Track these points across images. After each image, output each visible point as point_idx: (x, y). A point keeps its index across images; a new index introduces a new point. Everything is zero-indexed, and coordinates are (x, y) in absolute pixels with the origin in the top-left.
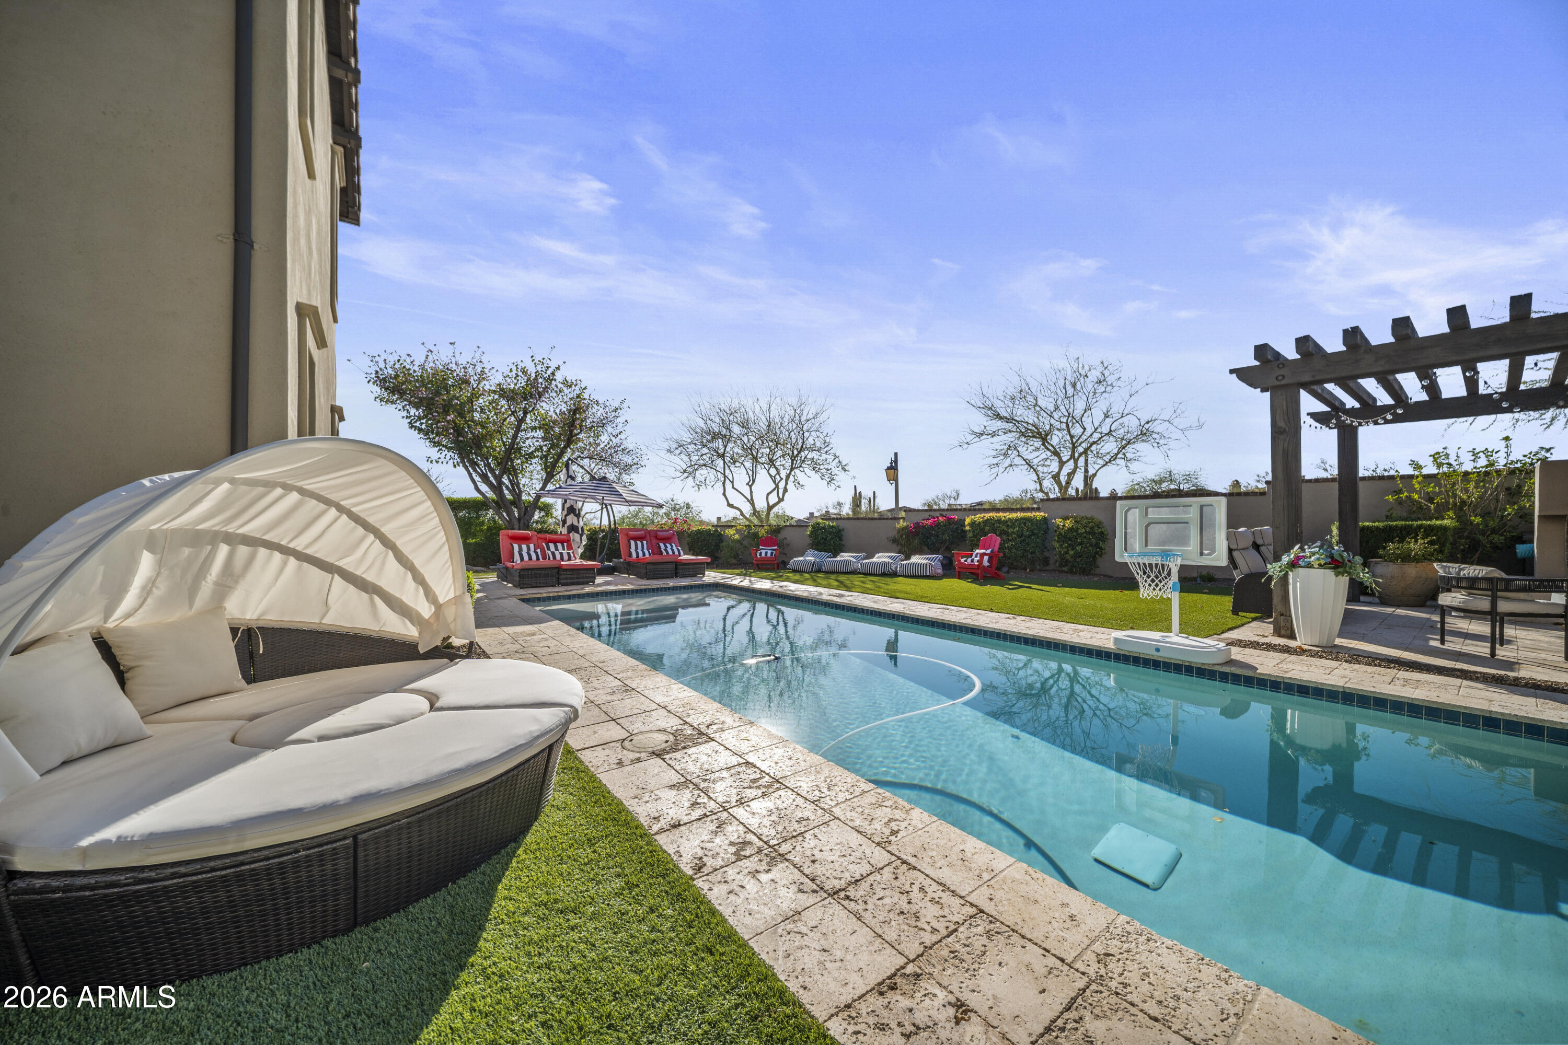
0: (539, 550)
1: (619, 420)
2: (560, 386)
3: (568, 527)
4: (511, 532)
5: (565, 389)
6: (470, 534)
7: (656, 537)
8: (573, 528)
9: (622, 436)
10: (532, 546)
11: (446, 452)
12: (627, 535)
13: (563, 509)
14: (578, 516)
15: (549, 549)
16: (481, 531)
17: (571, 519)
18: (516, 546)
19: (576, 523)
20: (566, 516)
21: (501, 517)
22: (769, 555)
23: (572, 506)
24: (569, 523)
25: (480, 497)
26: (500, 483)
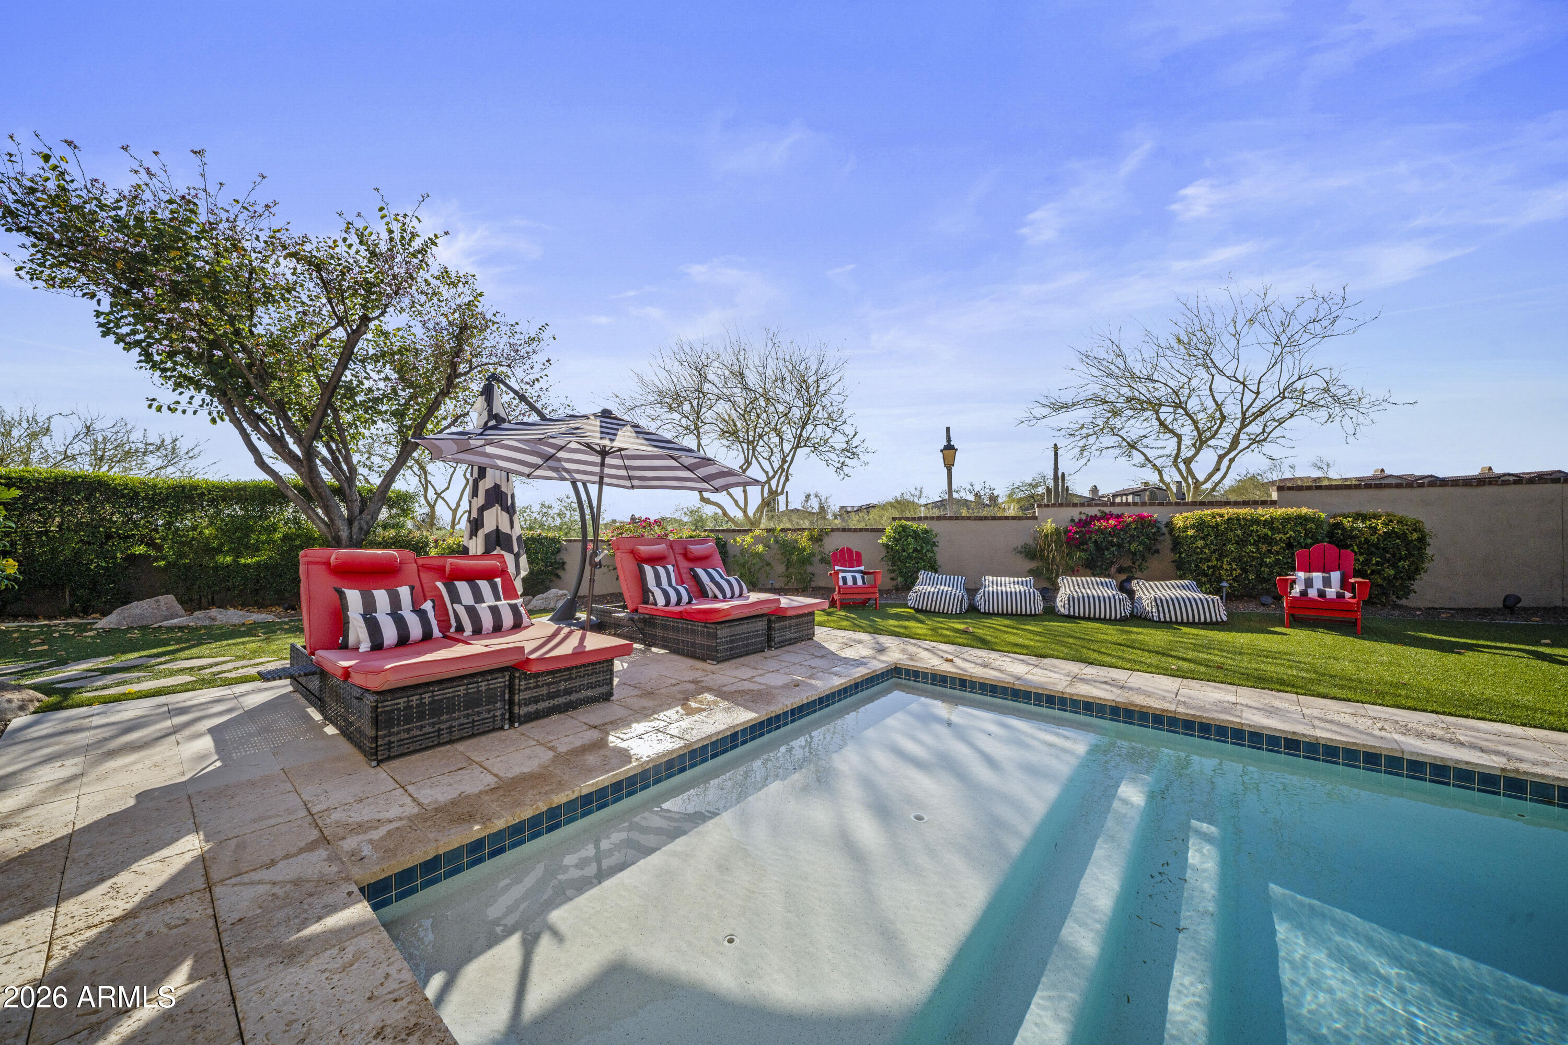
0: (428, 606)
1: (535, 358)
2: (434, 282)
3: (487, 536)
4: (337, 555)
5: (444, 290)
6: (247, 547)
7: (686, 555)
8: (498, 539)
9: (543, 384)
10: (404, 592)
11: (192, 392)
12: (633, 552)
13: (475, 493)
14: (510, 510)
15: (455, 598)
16: (271, 541)
17: (494, 519)
18: (353, 597)
19: (505, 528)
20: (481, 510)
21: (313, 517)
22: (860, 583)
23: (497, 487)
24: (489, 524)
25: (269, 479)
26: (310, 453)
